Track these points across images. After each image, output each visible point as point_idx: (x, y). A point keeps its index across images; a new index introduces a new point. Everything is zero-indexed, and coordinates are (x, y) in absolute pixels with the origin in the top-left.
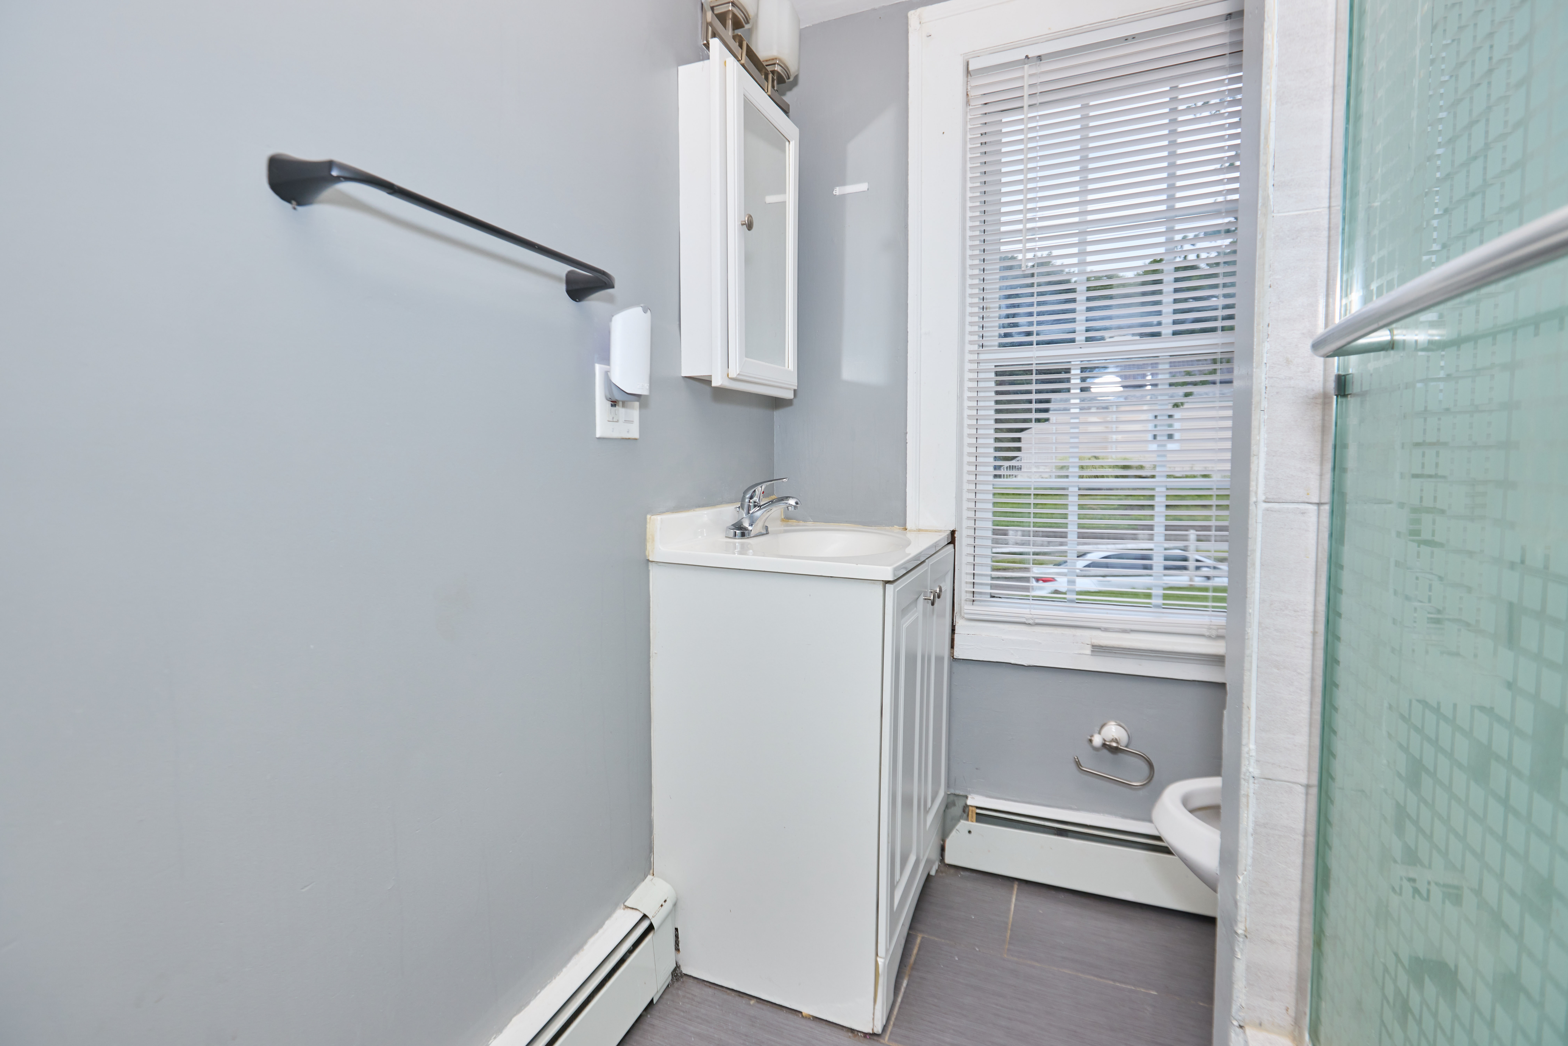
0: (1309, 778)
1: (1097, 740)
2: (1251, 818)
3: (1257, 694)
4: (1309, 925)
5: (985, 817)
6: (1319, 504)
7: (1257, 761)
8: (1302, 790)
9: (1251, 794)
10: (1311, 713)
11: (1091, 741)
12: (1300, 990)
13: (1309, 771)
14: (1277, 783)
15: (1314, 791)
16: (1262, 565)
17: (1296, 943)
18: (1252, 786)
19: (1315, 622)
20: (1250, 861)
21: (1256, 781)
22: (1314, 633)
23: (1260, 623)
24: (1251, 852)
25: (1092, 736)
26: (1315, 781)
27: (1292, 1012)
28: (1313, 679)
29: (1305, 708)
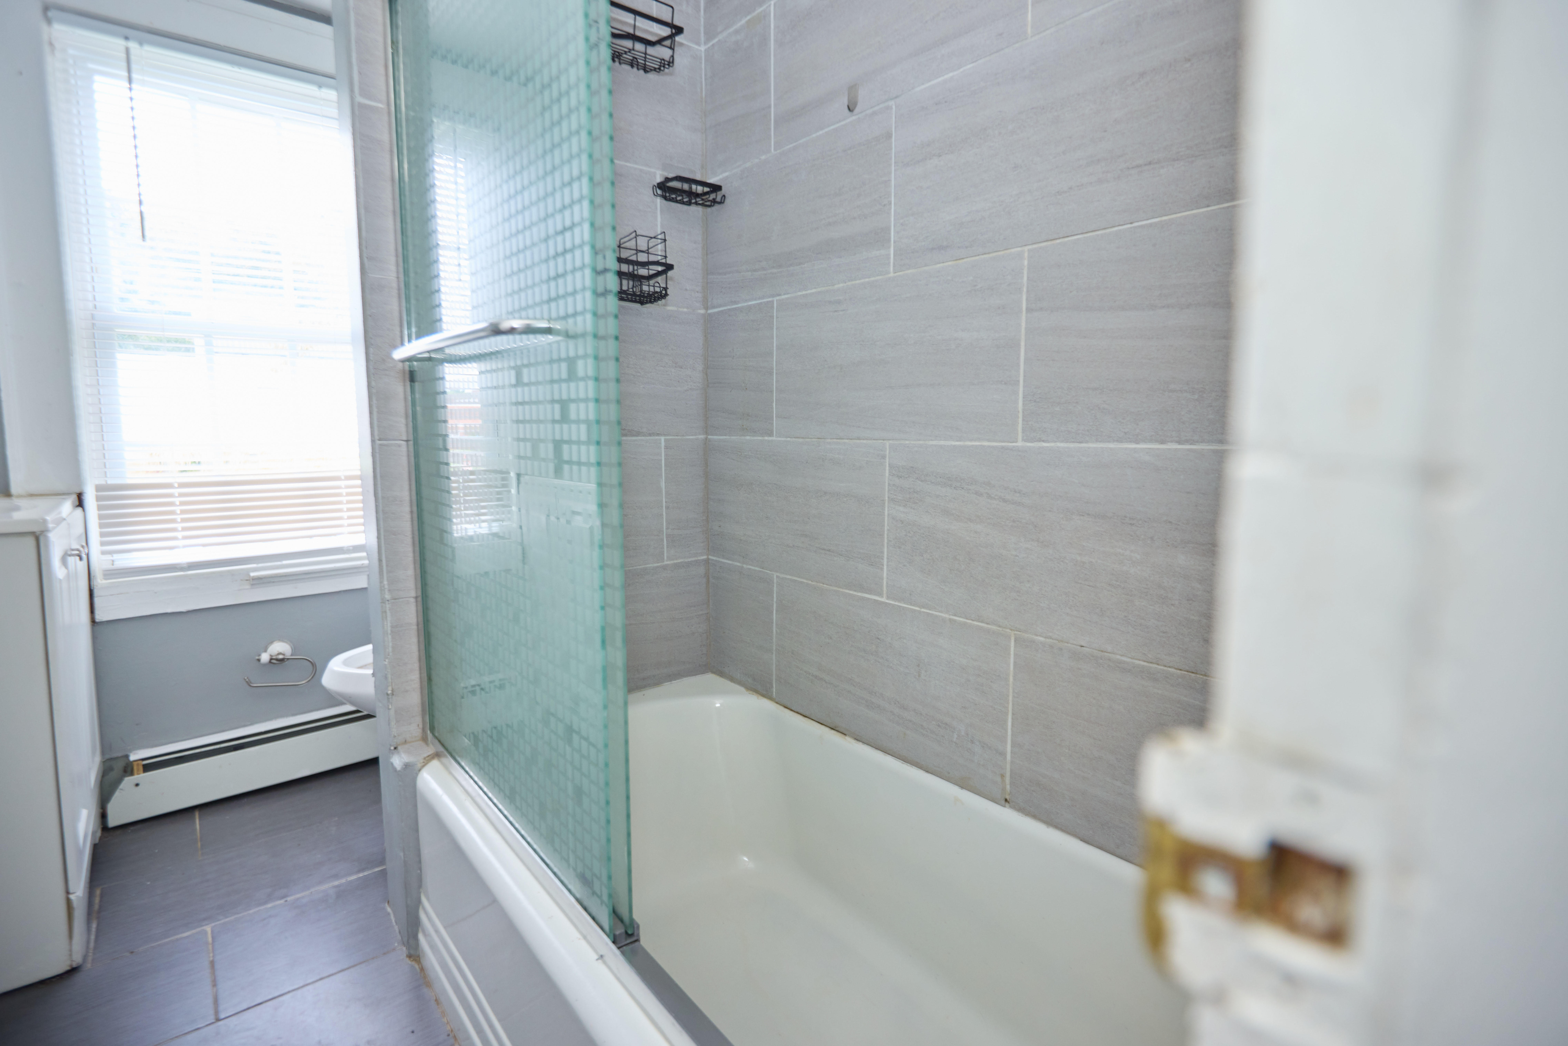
0: (416, 592)
1: (265, 657)
2: (389, 624)
3: (386, 551)
4: (425, 675)
5: (150, 766)
6: (407, 441)
7: (389, 590)
8: (413, 600)
9: (388, 611)
10: (414, 557)
11: (259, 660)
12: (423, 710)
13: (416, 588)
14: (401, 600)
15: (420, 599)
16: (381, 476)
17: (419, 687)
18: (388, 606)
19: (411, 506)
20: (390, 649)
21: (390, 603)
22: (412, 512)
23: (383, 511)
24: (391, 644)
25: (260, 655)
26: (420, 593)
27: (421, 726)
28: (413, 538)
29: (411, 555)
